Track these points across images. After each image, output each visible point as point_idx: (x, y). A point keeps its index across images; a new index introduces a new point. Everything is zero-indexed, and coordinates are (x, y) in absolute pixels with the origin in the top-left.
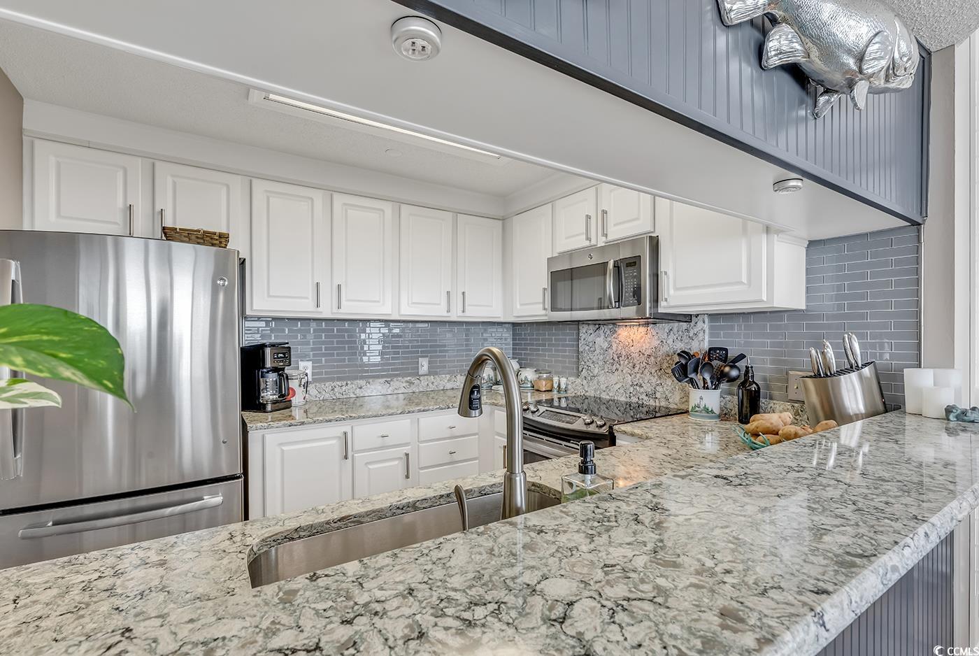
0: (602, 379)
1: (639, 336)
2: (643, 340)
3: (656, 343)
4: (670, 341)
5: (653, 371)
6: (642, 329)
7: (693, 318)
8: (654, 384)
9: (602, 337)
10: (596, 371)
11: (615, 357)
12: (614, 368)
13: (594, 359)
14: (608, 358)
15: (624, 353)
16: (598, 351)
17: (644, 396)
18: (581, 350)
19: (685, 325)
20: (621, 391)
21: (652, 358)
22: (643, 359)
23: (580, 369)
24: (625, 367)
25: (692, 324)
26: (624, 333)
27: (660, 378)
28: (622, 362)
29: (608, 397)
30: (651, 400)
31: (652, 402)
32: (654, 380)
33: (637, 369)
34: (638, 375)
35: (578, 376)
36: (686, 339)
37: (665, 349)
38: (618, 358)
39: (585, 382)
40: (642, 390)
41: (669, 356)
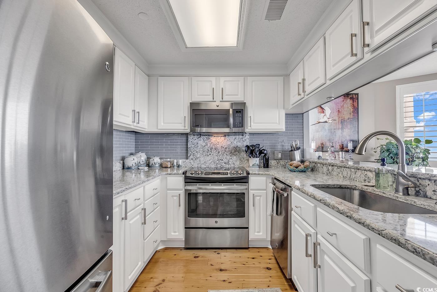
0: (202, 159)
1: (221, 140)
2: (223, 142)
3: (229, 143)
4: (235, 142)
5: (228, 154)
6: (223, 138)
7: (245, 134)
8: (228, 159)
9: (202, 141)
10: (198, 156)
11: (209, 149)
12: (209, 153)
13: (197, 150)
14: (205, 150)
15: (214, 147)
16: (199, 147)
17: (224, 164)
18: (189, 146)
19: (241, 137)
20: (213, 163)
21: (227, 149)
22: (223, 149)
23: (189, 155)
24: (214, 153)
25: (244, 136)
26: (213, 139)
27: (231, 156)
28: (213, 151)
29: (205, 166)
30: (227, 165)
31: (227, 166)
32: (228, 157)
33: (220, 154)
34: (221, 156)
35: (187, 158)
36: (241, 142)
37: (233, 145)
38: (211, 149)
39: (192, 161)
40: (223, 161)
41: (235, 148)
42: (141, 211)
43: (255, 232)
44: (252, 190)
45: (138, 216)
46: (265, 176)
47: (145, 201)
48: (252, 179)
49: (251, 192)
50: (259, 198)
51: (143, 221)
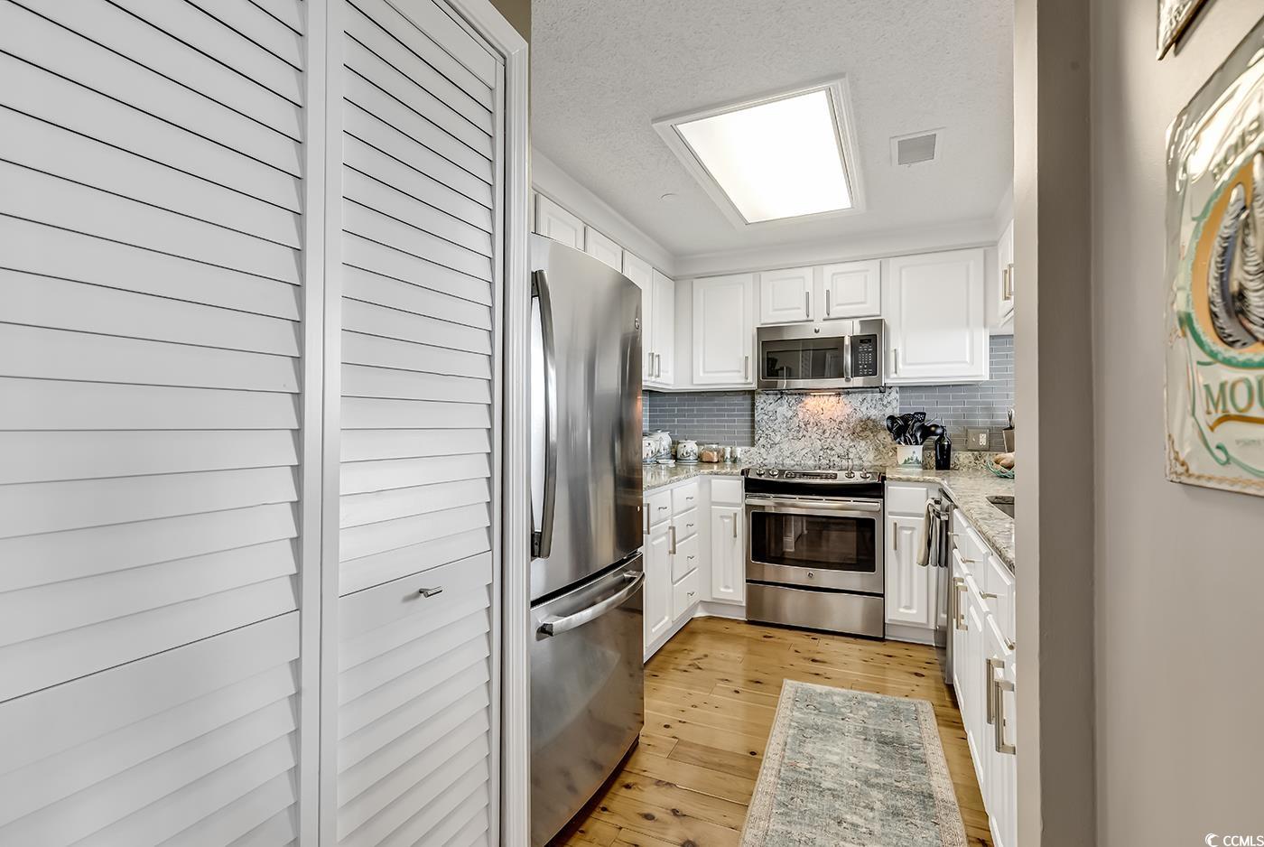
0: (785, 446)
1: (830, 405)
2: (833, 409)
3: (849, 411)
4: (864, 409)
5: (846, 435)
6: (834, 399)
7: (887, 390)
8: (847, 447)
9: (786, 406)
10: (777, 439)
11: (802, 424)
12: (801, 434)
13: (775, 427)
14: (792, 426)
15: (812, 420)
16: (780, 420)
17: (836, 458)
18: (757, 419)
19: (878, 396)
20: (810, 455)
21: (844, 424)
22: (834, 425)
23: (757, 438)
24: (813, 432)
25: (886, 394)
26: (811, 402)
27: (853, 440)
28: (809, 429)
29: (792, 463)
30: (843, 461)
31: (844, 463)
32: (847, 443)
33: (827, 435)
34: (829, 440)
35: (753, 445)
36: (879, 407)
37: (859, 415)
38: (806, 425)
39: (763, 450)
40: (833, 452)
41: (863, 421)
42: (667, 529)
43: (899, 606)
44: (891, 513)
45: (664, 538)
46: (924, 484)
47: (673, 515)
48: (891, 490)
49: (890, 520)
50: (909, 532)
51: (671, 549)
